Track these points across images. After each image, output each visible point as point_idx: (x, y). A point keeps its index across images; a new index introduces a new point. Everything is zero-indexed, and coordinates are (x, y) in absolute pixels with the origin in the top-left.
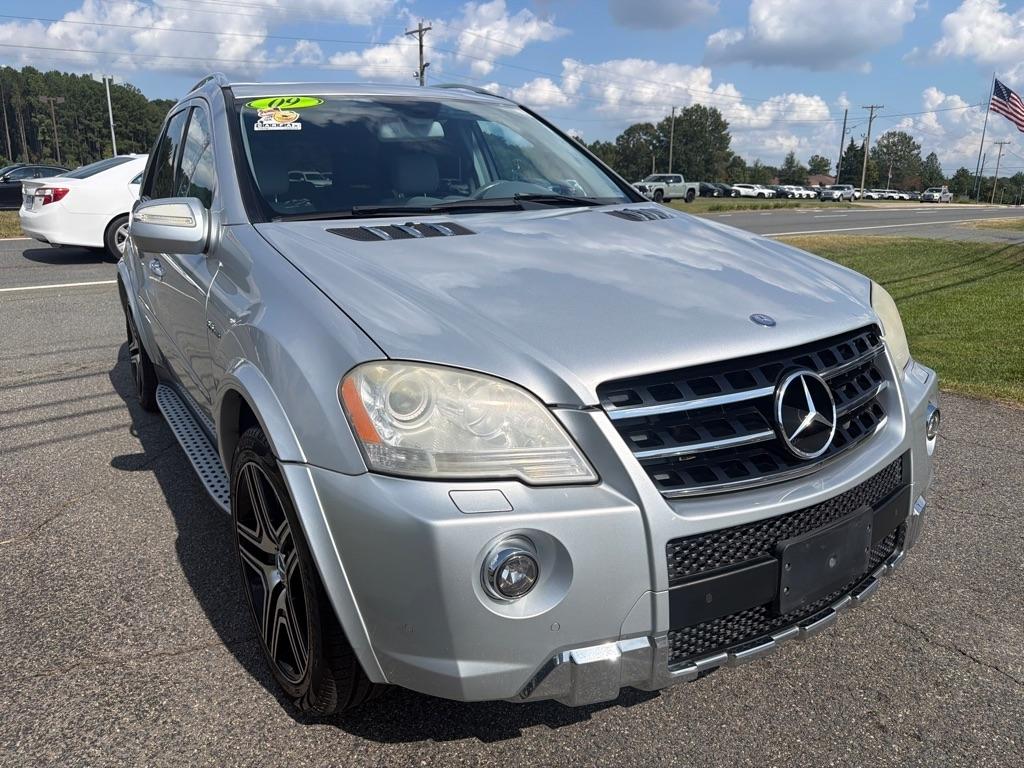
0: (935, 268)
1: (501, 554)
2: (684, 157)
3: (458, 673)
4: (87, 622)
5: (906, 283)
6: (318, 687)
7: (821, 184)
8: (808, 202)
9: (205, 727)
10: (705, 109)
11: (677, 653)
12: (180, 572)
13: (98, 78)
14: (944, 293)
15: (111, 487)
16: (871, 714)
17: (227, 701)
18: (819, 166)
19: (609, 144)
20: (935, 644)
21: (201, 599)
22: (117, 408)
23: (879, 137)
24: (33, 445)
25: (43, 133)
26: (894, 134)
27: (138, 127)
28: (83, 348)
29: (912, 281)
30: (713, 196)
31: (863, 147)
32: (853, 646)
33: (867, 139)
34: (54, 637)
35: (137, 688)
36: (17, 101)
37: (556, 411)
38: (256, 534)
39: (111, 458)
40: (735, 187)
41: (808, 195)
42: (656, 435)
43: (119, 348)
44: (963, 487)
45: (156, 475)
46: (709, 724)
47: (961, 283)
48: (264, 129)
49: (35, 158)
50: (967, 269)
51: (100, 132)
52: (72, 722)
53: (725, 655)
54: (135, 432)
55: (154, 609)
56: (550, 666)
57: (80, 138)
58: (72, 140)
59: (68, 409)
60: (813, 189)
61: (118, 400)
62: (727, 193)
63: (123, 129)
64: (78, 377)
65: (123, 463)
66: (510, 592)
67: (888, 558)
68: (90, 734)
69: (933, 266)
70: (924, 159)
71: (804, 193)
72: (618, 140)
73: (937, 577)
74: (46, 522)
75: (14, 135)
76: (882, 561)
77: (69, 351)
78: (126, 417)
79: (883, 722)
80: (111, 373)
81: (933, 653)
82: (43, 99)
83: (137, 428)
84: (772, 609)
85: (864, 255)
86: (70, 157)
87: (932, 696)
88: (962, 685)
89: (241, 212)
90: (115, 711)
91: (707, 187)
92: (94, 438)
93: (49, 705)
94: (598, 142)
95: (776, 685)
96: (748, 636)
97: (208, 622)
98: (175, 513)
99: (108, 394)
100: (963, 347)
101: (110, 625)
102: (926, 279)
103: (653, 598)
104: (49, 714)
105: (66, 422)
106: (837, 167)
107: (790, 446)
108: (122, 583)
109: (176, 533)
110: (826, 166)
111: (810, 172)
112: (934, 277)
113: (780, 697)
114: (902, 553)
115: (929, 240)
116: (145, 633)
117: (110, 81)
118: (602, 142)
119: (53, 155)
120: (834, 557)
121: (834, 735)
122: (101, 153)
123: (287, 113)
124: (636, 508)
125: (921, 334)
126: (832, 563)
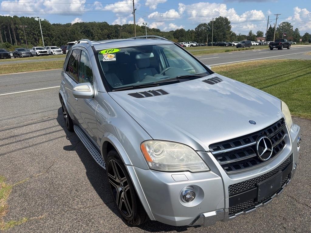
0: (298, 70)
1: (186, 191)
2: (216, 34)
3: (175, 220)
4: (68, 198)
5: (289, 75)
6: (135, 219)
7: (261, 40)
8: (257, 47)
9: (105, 228)
10: (223, 17)
11: (230, 212)
12: (89, 182)
13: (37, 19)
14: (300, 78)
15: (65, 156)
16: (282, 224)
17: (109, 220)
18: (260, 34)
19: (193, 30)
20: (299, 203)
21: (96, 190)
22: (61, 130)
23: (280, 23)
24: (41, 143)
25: (21, 36)
26: (285, 23)
27: (49, 33)
28: (48, 111)
29: (291, 74)
30: (226, 46)
31: (274, 28)
32: (276, 204)
33: (276, 25)
34: (60, 202)
35: (85, 217)
36: (13, 26)
37: (198, 152)
38: (115, 177)
39: (63, 147)
40: (233, 43)
41: (256, 44)
42: (224, 157)
43: (58, 111)
44: (307, 152)
45: (77, 152)
46: (237, 227)
47: (306, 74)
48: (105, 61)
49: (19, 44)
50: (308, 69)
51: (37, 35)
52: (71, 227)
53: (243, 212)
54: (68, 138)
55: (84, 194)
56: (198, 217)
57: (32, 37)
58: (30, 38)
59: (48, 131)
60: (258, 42)
61: (60, 128)
62: (230, 45)
63: (44, 34)
64: (48, 120)
65: (66, 148)
66: (188, 200)
67: (286, 182)
68: (76, 230)
69: (297, 69)
70: (294, 30)
71: (255, 43)
72: (195, 29)
73: (299, 181)
74: (50, 167)
75: (13, 37)
76: (285, 183)
77: (44, 112)
78: (63, 133)
79: (285, 226)
80: (57, 119)
81: (299, 206)
82: (21, 26)
83: (68, 137)
84: (255, 200)
85: (275, 66)
86: (29, 43)
87: (298, 219)
88: (307, 215)
89: (103, 89)
90: (81, 223)
91: (224, 43)
92: (57, 141)
93: (64, 222)
94: (189, 30)
95: (255, 215)
96: (249, 207)
97: (99, 197)
98: (84, 164)
99: (57, 126)
100: (307, 98)
101: (74, 199)
102: (295, 73)
103: (225, 200)
104: (64, 225)
105: (48, 135)
106: (266, 34)
107: (260, 158)
108: (74, 186)
109: (86, 170)
110: (262, 34)
111: (257, 36)
112: (297, 72)
113: (256, 219)
114: (290, 180)
115: (296, 60)
116: (84, 201)
117: (40, 20)
118: (191, 30)
119: (25, 43)
120: (272, 186)
121: (272, 230)
122: (38, 41)
123: (111, 55)
124: (220, 178)
125: (293, 93)
126: (271, 187)
